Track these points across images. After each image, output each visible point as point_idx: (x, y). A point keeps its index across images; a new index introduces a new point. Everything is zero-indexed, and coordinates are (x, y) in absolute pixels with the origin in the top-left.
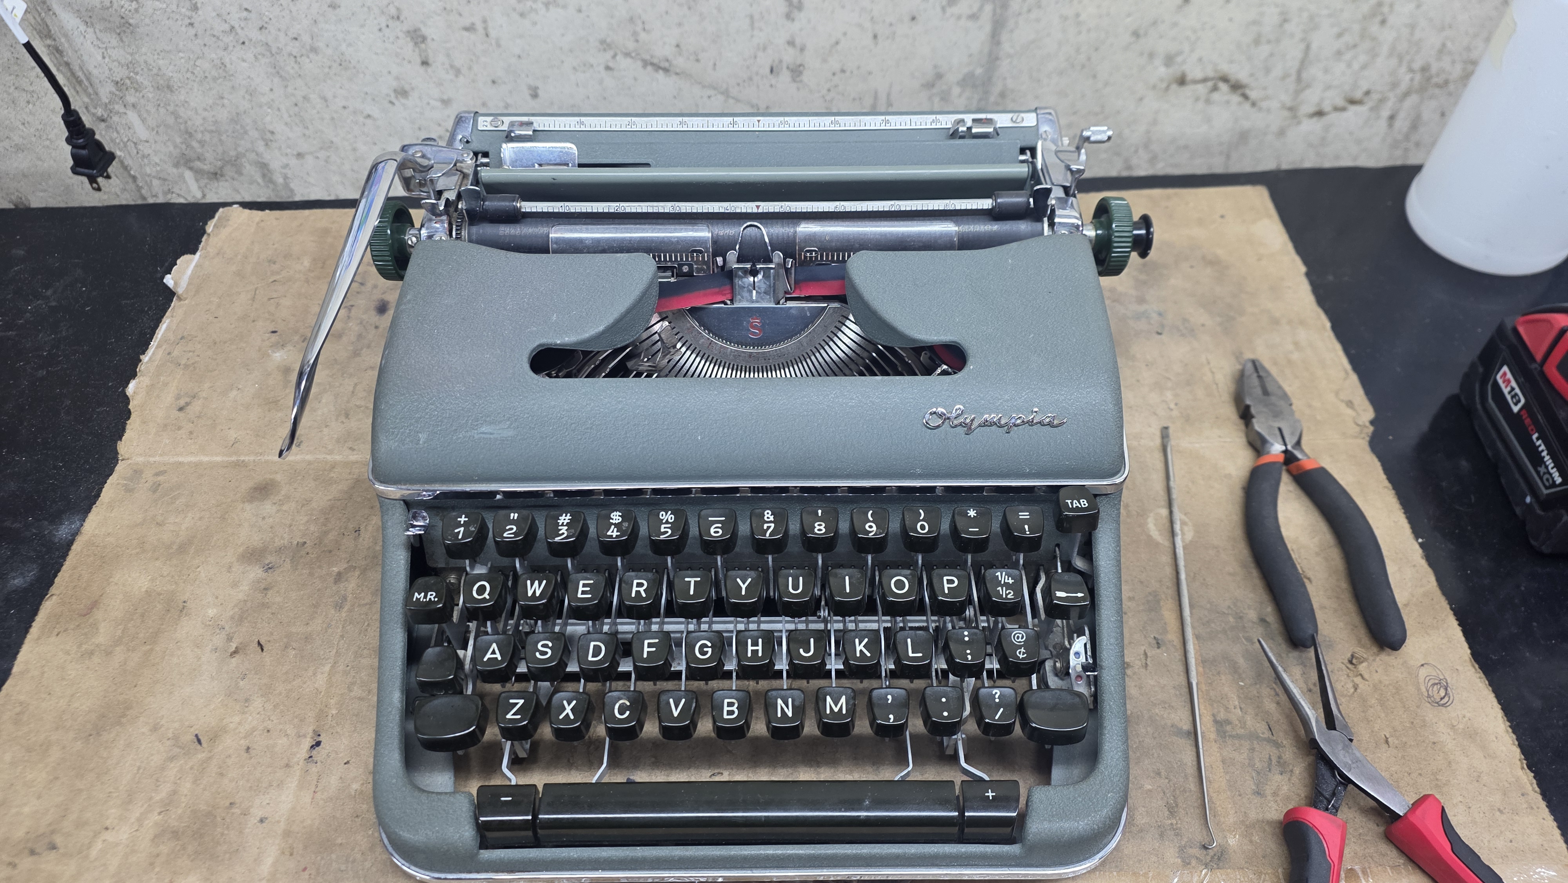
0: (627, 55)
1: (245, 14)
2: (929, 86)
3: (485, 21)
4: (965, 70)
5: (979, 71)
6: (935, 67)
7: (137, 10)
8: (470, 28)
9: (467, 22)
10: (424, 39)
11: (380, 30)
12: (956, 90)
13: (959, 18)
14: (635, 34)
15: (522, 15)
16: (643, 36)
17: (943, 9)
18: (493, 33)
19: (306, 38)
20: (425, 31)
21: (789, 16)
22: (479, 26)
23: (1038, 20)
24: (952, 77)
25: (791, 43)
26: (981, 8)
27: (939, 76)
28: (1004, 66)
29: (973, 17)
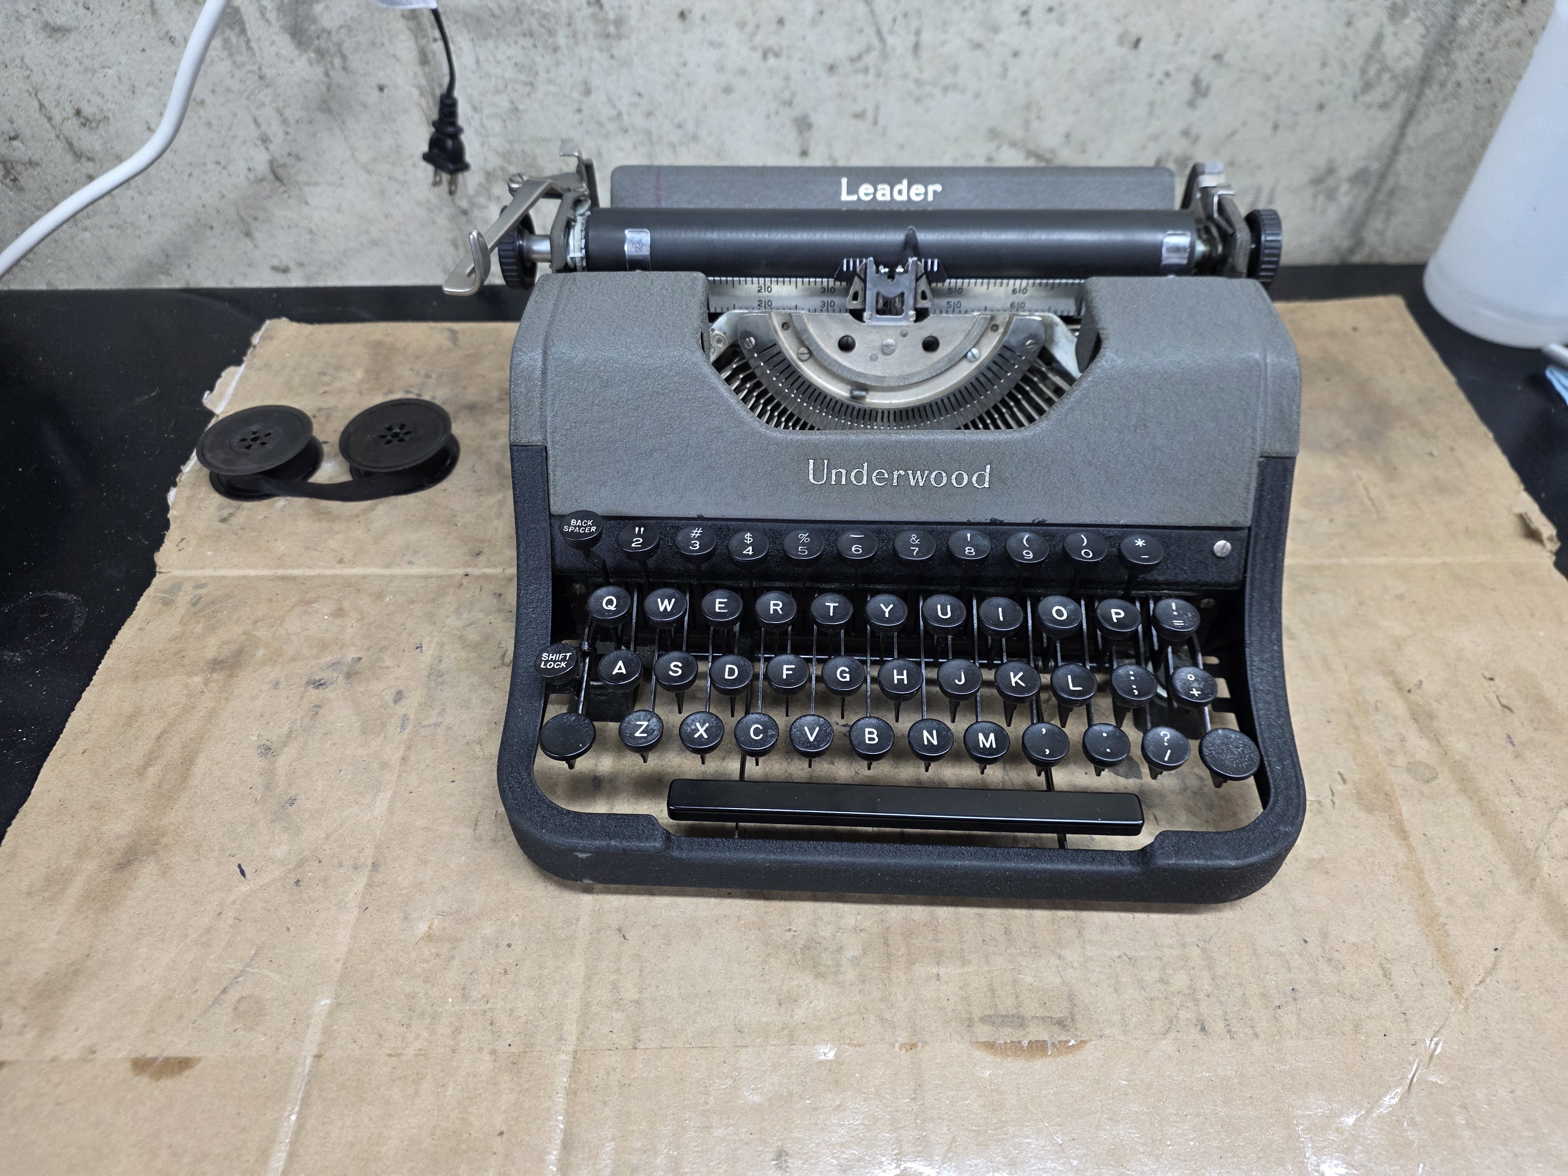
0: (1013, 144)
1: (636, 99)
2: (1317, 181)
3: (877, 108)
4: (1361, 164)
5: (1375, 166)
6: (1330, 161)
7: (529, 95)
8: (859, 116)
9: (857, 108)
10: (809, 126)
11: (768, 117)
12: (1345, 187)
13: (1369, 106)
14: (1027, 122)
15: (918, 100)
16: (1035, 124)
17: (1355, 97)
18: (882, 121)
19: (690, 126)
20: (814, 118)
21: (1191, 104)
22: (870, 114)
23: (1450, 111)
24: (1344, 173)
25: (1186, 133)
26: (1395, 97)
27: (1331, 171)
28: (1402, 161)
29: (1384, 106)
